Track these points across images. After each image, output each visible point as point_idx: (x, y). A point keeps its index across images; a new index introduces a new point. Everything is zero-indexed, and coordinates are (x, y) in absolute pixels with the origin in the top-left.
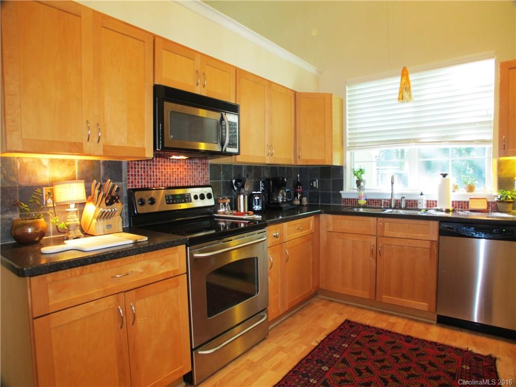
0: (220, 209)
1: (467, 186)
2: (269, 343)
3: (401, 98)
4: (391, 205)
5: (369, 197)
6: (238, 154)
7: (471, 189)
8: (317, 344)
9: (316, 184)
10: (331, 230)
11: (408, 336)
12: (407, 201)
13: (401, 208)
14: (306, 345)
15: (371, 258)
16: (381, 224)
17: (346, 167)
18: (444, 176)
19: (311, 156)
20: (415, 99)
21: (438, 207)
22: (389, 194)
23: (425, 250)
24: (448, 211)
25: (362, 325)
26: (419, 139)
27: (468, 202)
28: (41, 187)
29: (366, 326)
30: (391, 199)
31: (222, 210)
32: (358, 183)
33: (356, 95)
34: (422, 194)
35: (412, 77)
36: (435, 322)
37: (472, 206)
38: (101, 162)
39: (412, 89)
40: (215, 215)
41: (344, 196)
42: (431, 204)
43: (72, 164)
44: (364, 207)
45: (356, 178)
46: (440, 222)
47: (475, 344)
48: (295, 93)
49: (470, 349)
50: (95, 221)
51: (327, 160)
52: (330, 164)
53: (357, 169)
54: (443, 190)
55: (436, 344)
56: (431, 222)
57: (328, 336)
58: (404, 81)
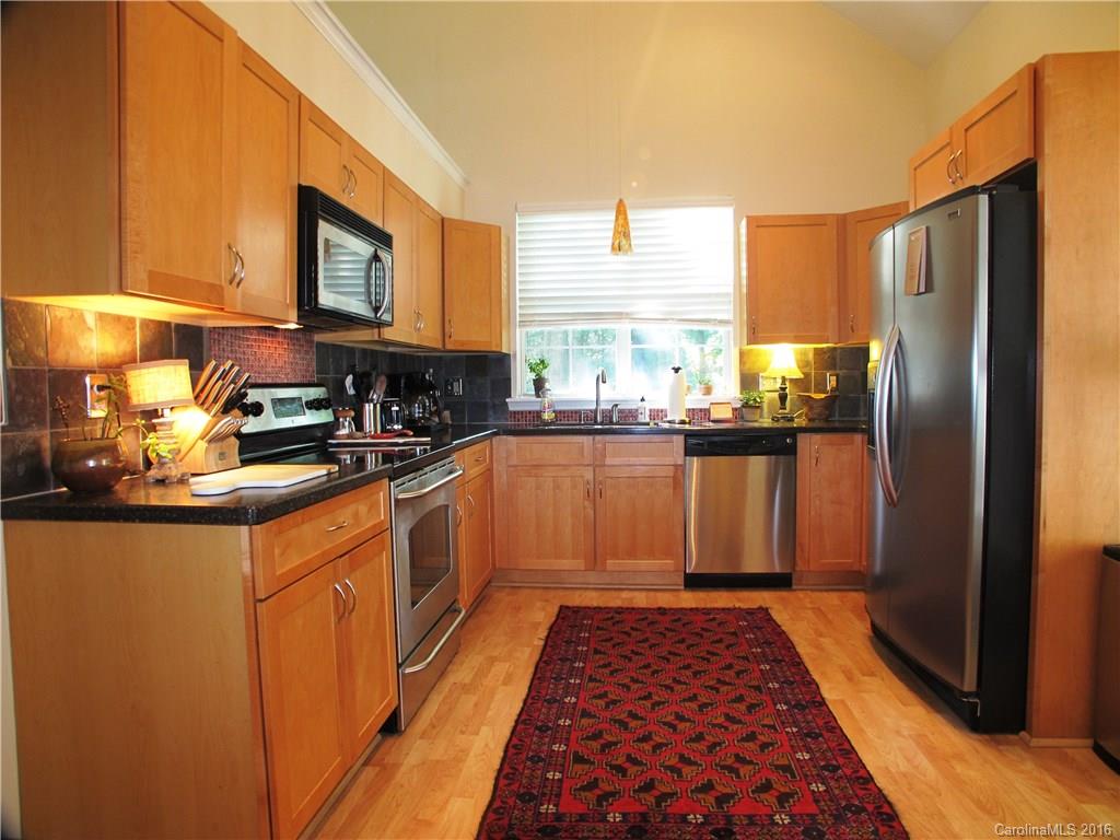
0: (338, 429)
1: (703, 386)
2: (467, 656)
3: (617, 248)
4: (611, 418)
5: (559, 408)
6: (390, 325)
7: (708, 390)
8: (542, 643)
9: (458, 388)
10: (515, 463)
11: (659, 609)
12: (621, 411)
13: (611, 423)
14: (528, 646)
15: (586, 503)
16: (599, 445)
17: (515, 355)
18: (677, 370)
19: (467, 336)
20: (635, 250)
21: (669, 419)
22: (592, 401)
23: (668, 480)
24: (683, 422)
25: (589, 608)
26: (632, 314)
27: (709, 410)
28: (82, 373)
29: (595, 608)
30: (596, 410)
31: (344, 432)
32: (539, 384)
33: (532, 232)
34: (643, 400)
35: (631, 215)
36: (682, 587)
37: (715, 415)
38: (173, 325)
39: (632, 234)
40: (330, 441)
41: (511, 408)
42: (657, 414)
43: (131, 326)
44: (552, 423)
45: (533, 376)
46: (686, 436)
47: (739, 600)
48: (443, 219)
49: (737, 606)
50: (203, 445)
51: (494, 343)
52: (498, 350)
53: (535, 360)
54: (676, 394)
55: (697, 609)
56: (675, 437)
57: (551, 628)
58: (621, 221)
